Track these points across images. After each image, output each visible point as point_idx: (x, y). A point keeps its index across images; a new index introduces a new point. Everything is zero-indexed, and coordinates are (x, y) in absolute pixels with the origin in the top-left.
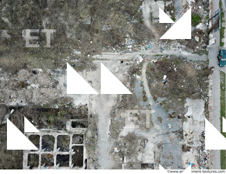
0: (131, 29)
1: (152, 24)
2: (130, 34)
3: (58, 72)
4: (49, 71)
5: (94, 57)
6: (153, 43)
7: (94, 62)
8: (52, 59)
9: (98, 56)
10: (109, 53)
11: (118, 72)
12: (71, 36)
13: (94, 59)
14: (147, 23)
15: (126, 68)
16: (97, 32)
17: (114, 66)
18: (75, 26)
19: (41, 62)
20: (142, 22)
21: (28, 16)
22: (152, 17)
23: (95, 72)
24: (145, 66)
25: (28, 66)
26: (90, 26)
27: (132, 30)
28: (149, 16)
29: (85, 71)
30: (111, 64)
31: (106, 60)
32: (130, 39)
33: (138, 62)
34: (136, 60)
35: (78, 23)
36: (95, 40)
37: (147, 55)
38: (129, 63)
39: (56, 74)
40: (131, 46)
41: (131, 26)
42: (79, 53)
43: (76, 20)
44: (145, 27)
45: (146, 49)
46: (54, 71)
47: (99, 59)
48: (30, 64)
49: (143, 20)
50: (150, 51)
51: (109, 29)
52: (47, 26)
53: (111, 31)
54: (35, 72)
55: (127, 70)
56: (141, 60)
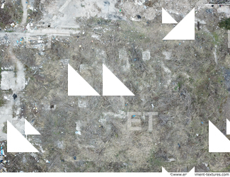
0: (38, 60)
1: (16, 64)
2: (39, 54)
3: (115, 17)
4: (125, 18)
5: (78, 32)
6: (15, 44)
7: (78, 26)
8: (122, 31)
9: (74, 33)
10: (62, 35)
11: (54, 15)
12: (100, 51)
13: (79, 29)
14: (20, 66)
15: (45, 19)
16: (74, 57)
17: (58, 22)
18: (96, 62)
19: (132, 28)
20: (26, 67)
21: (144, 74)
22: (15, 72)
23: (78, 16)
24: (24, 20)
25: (146, 24)
26: (81, 63)
27: (37, 58)
28: (18, 73)
29: (88, 18)
30: (60, 24)
31: (66, 29)
32: (40, 49)
33: (32, 25)
34: (34, 27)
35: (93, 65)
36: (76, 49)
37: (22, 32)
38: (41, 25)
39: (118, 15)
40: (39, 42)
41: (38, 63)
42: (93, 36)
43: (95, 69)
44: (22, 61)
45: (23, 38)
46: (119, 18)
47: (73, 29)
48: (144, 26)
49: (25, 69)
50: (19, 37)
51: (62, 61)
52: (125, 64)
53: (59, 58)
54: (139, 17)
55: (44, 17)
56: (28, 26)
